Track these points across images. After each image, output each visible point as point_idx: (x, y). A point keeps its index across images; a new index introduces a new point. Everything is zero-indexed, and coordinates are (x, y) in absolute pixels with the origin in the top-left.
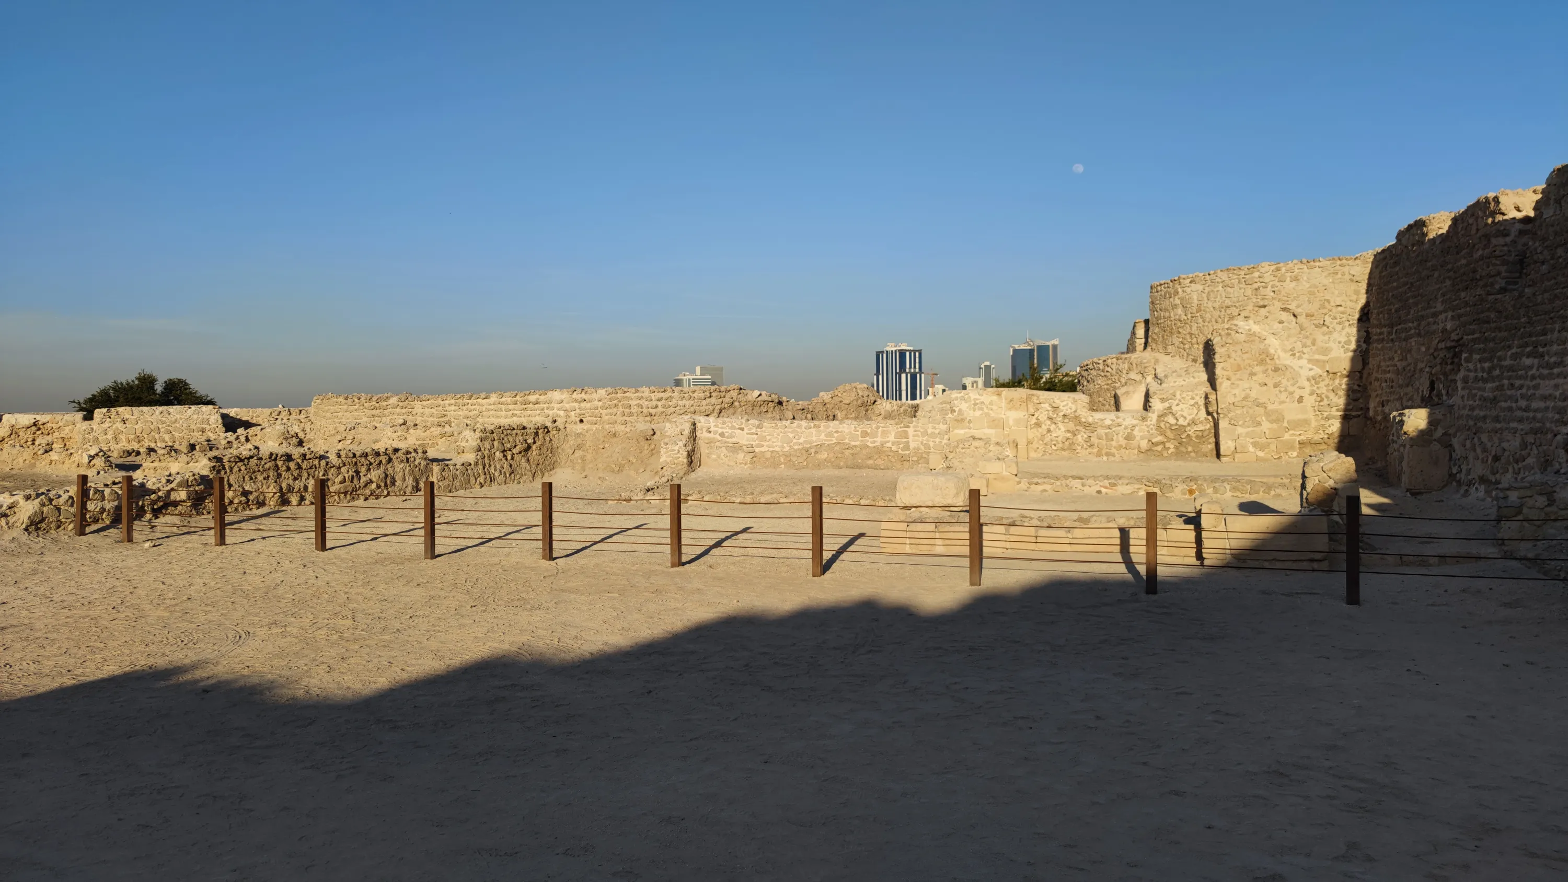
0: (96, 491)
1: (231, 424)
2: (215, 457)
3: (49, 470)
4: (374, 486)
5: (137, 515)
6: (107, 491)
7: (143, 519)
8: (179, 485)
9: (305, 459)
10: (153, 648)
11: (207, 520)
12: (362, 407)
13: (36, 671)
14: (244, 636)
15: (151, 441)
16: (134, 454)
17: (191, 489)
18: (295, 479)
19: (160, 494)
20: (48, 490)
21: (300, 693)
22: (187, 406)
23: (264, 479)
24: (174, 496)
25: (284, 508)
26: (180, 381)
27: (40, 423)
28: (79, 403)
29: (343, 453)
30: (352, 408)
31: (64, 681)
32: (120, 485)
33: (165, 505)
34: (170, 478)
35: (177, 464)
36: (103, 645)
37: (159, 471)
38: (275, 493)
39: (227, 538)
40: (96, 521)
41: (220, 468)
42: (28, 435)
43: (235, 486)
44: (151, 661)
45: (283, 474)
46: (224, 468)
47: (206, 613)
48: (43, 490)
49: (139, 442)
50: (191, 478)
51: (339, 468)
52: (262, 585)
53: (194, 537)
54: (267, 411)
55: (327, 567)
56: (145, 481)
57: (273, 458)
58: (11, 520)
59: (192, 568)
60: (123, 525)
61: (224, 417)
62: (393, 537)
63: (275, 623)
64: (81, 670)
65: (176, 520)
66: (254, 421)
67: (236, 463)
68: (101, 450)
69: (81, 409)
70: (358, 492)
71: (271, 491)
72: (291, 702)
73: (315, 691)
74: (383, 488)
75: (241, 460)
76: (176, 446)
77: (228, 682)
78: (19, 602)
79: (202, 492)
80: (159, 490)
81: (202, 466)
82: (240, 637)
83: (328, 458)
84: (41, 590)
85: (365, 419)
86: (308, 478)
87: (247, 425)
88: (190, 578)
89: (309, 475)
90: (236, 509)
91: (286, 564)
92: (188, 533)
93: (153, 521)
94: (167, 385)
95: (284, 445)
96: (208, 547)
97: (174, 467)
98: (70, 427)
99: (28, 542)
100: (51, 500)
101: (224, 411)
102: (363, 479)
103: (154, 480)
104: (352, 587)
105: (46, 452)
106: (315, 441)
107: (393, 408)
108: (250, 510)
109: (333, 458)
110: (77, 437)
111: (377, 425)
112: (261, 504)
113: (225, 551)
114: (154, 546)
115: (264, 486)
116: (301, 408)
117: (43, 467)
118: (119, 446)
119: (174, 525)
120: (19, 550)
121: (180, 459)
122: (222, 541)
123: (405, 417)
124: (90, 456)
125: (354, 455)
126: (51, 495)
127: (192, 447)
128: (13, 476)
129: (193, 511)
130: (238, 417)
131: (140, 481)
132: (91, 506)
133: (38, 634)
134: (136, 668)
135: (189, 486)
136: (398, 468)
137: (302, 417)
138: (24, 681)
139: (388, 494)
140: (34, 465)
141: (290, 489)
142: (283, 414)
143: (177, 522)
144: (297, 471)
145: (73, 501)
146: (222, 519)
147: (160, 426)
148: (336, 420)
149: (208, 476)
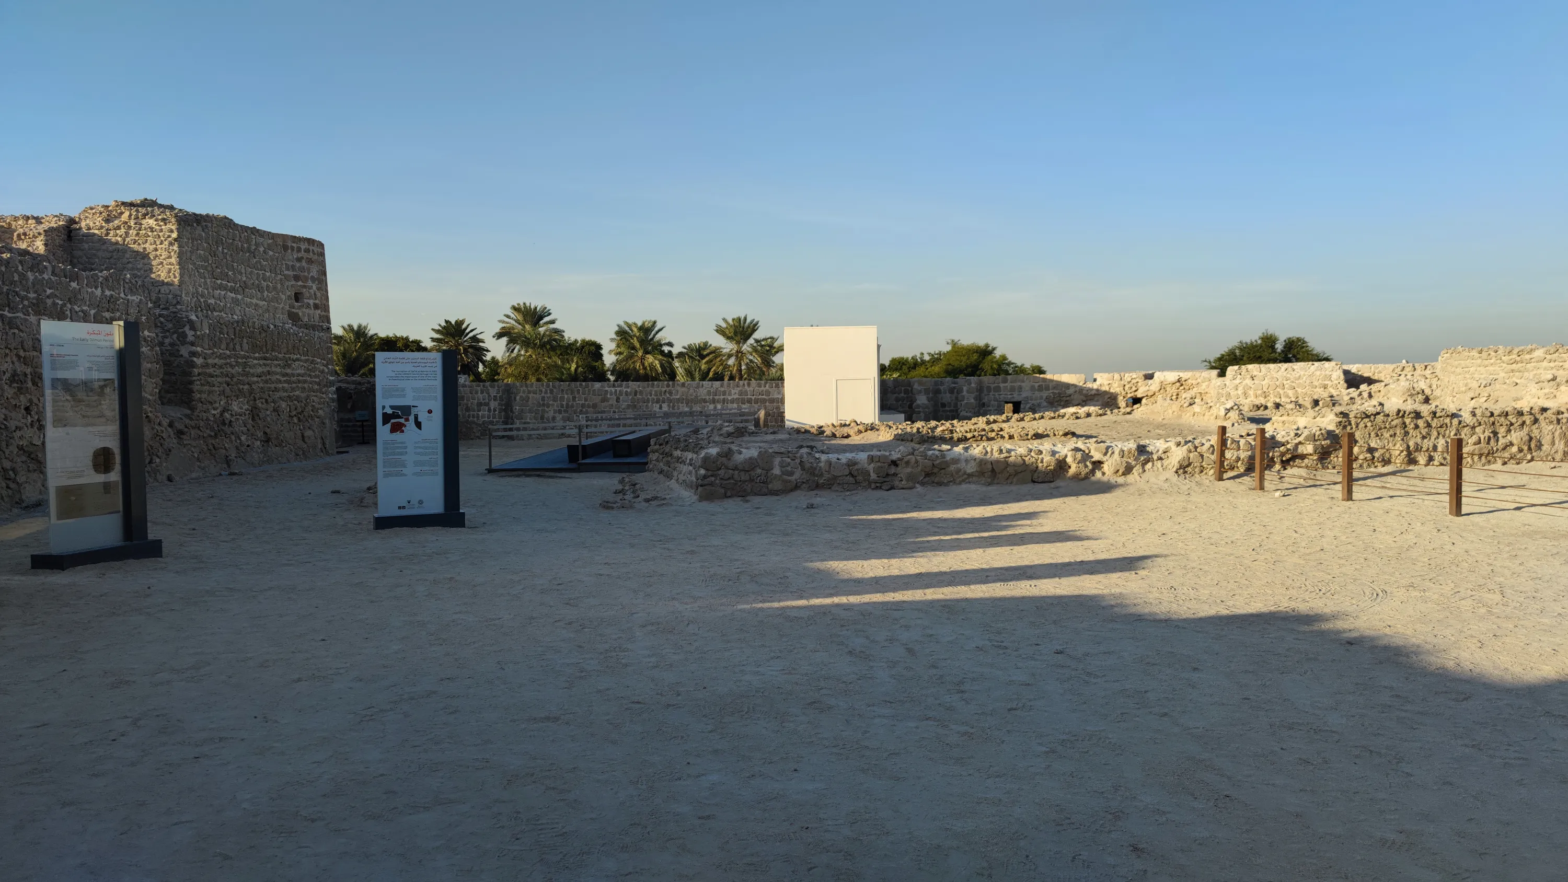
0: (1233, 441)
1: (1353, 381)
2: (1341, 413)
3: (1193, 421)
4: (1514, 449)
5: (1267, 465)
6: (1242, 442)
7: (1272, 470)
8: (1307, 439)
9: (1435, 416)
10: (1293, 592)
11: (1332, 474)
12: (1499, 361)
13: (1195, 597)
14: (1381, 594)
15: (1276, 396)
16: (1262, 408)
17: (1318, 443)
18: (1424, 438)
19: (1289, 446)
20: (1194, 439)
21: (1451, 664)
22: (1311, 363)
23: (1391, 436)
24: (1301, 450)
25: (1410, 468)
26: (1299, 340)
27: (1183, 379)
28: (1210, 362)
29: (1478, 412)
30: (1486, 362)
31: (1219, 609)
32: (1253, 437)
33: (1292, 458)
34: (1298, 432)
35: (1304, 418)
36: (1247, 582)
37: (1287, 425)
38: (1402, 451)
39: (1354, 494)
40: (1232, 468)
41: (1347, 424)
42: (1172, 390)
43: (1361, 442)
44: (1293, 605)
45: (1411, 431)
46: (1350, 424)
47: (1341, 566)
48: (1190, 438)
49: (1265, 397)
50: (1318, 433)
51: (1473, 428)
52: (1393, 545)
53: (1319, 490)
54: (1390, 367)
55: (1464, 534)
56: (1275, 434)
57: (1401, 415)
58: (1165, 462)
59: (1322, 520)
60: (1256, 474)
61: (1346, 373)
62: (1541, 507)
63: (1412, 585)
64: (1232, 602)
65: (1303, 472)
66: (1376, 378)
67: (1362, 419)
68: (1236, 405)
69: (1213, 368)
70: (1495, 455)
71: (1397, 450)
72: (1441, 671)
73: (1467, 665)
74: (1525, 451)
75: (1368, 416)
76: (1301, 402)
77: (1372, 639)
78: (1175, 534)
79: (1329, 447)
80: (1288, 443)
81: (1329, 421)
82: (1377, 595)
83: (1461, 416)
84: (1192, 526)
85: (1502, 375)
86: (1438, 438)
87: (1370, 381)
88: (1321, 530)
89: (1439, 434)
90: (1361, 466)
91: (1418, 526)
92: (1315, 486)
93: (1282, 472)
94: (1287, 344)
95: (1410, 401)
96: (1334, 501)
97: (1302, 421)
98: (1207, 383)
99: (1179, 483)
100: (1196, 448)
101: (1346, 367)
102: (1502, 441)
103: (1283, 433)
104: (1496, 559)
105: (1191, 405)
106: (1442, 398)
107: (1538, 362)
108: (1376, 467)
109: (1467, 417)
110: (1212, 392)
111: (1518, 381)
112: (1387, 462)
113: (1351, 506)
114: (1284, 496)
115: (1390, 444)
116: (1426, 364)
117: (1188, 418)
118: (1247, 401)
119: (1301, 477)
120: (1171, 489)
121: (1307, 414)
122: (1349, 496)
123: (1554, 371)
124: (1226, 409)
125: (1492, 414)
126: (1197, 442)
127: (1316, 403)
128: (1165, 425)
129: (1319, 465)
130: (1360, 373)
131: (1271, 433)
132: (1228, 454)
133: (1194, 565)
134: (1280, 608)
135: (1315, 440)
136: (1546, 430)
137: (1428, 372)
138: (1187, 604)
139: (1532, 459)
140: (1180, 416)
141: (1417, 448)
142: (1407, 369)
143: (1304, 475)
144: (1426, 430)
145: (1214, 449)
146: (1350, 474)
147: (1285, 382)
148: (1468, 376)
149: (1334, 431)
